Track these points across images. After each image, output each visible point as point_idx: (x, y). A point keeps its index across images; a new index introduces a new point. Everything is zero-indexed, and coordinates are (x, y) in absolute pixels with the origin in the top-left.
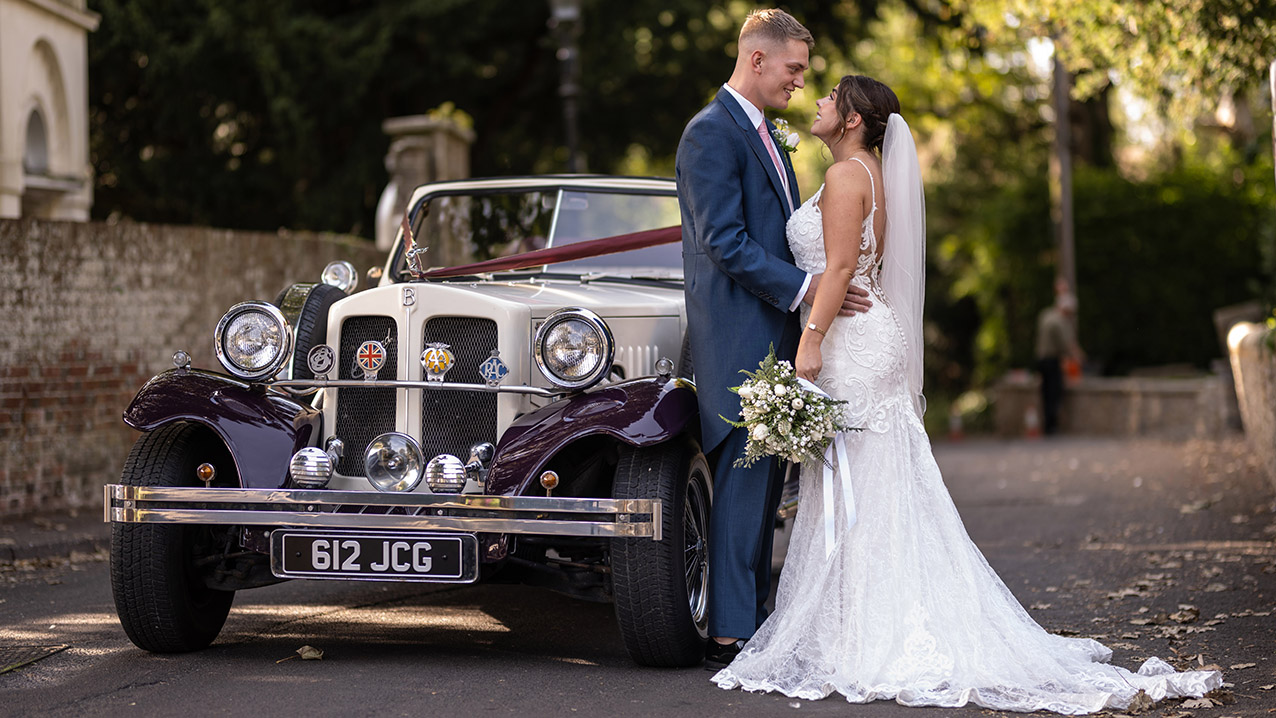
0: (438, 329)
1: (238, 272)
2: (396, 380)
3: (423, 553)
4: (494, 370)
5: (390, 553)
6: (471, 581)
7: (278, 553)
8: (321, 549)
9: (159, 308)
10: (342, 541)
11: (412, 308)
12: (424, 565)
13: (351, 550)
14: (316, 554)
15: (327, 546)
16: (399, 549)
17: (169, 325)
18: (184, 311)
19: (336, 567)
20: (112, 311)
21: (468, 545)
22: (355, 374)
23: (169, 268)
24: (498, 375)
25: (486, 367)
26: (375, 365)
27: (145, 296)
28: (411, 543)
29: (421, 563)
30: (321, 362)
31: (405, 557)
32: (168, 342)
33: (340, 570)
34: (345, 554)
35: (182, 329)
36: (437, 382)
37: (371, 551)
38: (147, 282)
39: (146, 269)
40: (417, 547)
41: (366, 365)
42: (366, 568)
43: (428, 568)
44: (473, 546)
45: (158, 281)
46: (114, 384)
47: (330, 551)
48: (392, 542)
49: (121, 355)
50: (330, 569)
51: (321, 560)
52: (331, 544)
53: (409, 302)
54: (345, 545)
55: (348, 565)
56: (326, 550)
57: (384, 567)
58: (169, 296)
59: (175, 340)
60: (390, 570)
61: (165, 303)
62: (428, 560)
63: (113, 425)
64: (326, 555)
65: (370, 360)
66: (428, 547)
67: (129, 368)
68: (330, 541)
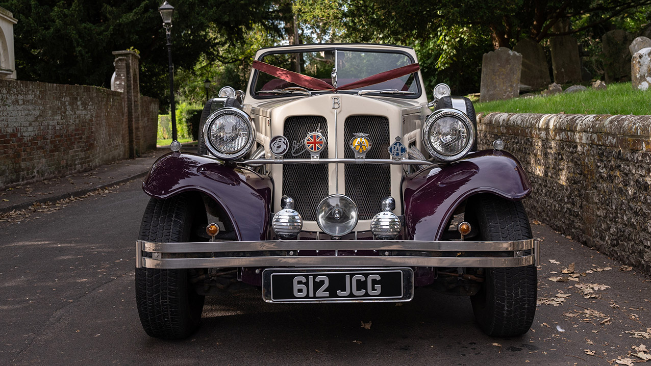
0: (354, 124)
1: (59, 99)
2: (327, 158)
3: (374, 282)
4: (397, 150)
5: (351, 284)
6: (410, 300)
7: (267, 285)
8: (300, 282)
9: (26, 112)
10: (314, 276)
11: (338, 110)
12: (376, 290)
13: (322, 282)
14: (296, 287)
15: (304, 280)
16: (357, 280)
17: (31, 118)
18: (37, 113)
19: (311, 295)
20: (5, 113)
21: (407, 274)
22: (294, 153)
23: (30, 97)
24: (400, 154)
25: (393, 148)
26: (318, 148)
27: (20, 108)
28: (366, 275)
29: (373, 289)
30: (279, 147)
31: (361, 285)
32: (30, 125)
33: (315, 297)
34: (317, 285)
35: (36, 120)
36: (360, 159)
37: (337, 282)
38: (21, 102)
39: (20, 97)
40: (370, 278)
41: (312, 149)
42: (333, 295)
43: (378, 292)
44: (410, 276)
45: (25, 102)
46: (8, 142)
47: (307, 284)
48: (352, 276)
49: (10, 130)
50: (307, 296)
51: (300, 291)
52: (307, 279)
53: (336, 106)
54: (318, 279)
55: (320, 293)
56: (303, 284)
57: (347, 293)
58: (30, 107)
59: (33, 124)
60: (351, 295)
61: (29, 110)
62: (378, 286)
63: (7, 157)
64: (303, 287)
65: (315, 145)
66: (378, 278)
67: (14, 135)
68: (307, 277)
